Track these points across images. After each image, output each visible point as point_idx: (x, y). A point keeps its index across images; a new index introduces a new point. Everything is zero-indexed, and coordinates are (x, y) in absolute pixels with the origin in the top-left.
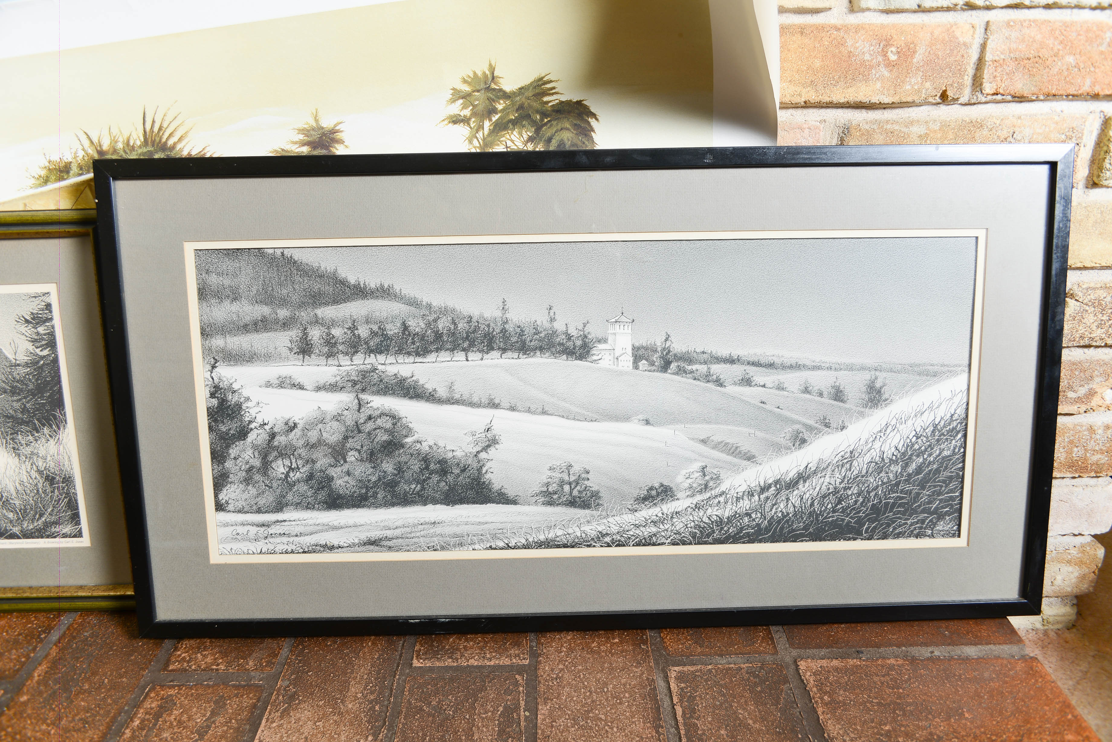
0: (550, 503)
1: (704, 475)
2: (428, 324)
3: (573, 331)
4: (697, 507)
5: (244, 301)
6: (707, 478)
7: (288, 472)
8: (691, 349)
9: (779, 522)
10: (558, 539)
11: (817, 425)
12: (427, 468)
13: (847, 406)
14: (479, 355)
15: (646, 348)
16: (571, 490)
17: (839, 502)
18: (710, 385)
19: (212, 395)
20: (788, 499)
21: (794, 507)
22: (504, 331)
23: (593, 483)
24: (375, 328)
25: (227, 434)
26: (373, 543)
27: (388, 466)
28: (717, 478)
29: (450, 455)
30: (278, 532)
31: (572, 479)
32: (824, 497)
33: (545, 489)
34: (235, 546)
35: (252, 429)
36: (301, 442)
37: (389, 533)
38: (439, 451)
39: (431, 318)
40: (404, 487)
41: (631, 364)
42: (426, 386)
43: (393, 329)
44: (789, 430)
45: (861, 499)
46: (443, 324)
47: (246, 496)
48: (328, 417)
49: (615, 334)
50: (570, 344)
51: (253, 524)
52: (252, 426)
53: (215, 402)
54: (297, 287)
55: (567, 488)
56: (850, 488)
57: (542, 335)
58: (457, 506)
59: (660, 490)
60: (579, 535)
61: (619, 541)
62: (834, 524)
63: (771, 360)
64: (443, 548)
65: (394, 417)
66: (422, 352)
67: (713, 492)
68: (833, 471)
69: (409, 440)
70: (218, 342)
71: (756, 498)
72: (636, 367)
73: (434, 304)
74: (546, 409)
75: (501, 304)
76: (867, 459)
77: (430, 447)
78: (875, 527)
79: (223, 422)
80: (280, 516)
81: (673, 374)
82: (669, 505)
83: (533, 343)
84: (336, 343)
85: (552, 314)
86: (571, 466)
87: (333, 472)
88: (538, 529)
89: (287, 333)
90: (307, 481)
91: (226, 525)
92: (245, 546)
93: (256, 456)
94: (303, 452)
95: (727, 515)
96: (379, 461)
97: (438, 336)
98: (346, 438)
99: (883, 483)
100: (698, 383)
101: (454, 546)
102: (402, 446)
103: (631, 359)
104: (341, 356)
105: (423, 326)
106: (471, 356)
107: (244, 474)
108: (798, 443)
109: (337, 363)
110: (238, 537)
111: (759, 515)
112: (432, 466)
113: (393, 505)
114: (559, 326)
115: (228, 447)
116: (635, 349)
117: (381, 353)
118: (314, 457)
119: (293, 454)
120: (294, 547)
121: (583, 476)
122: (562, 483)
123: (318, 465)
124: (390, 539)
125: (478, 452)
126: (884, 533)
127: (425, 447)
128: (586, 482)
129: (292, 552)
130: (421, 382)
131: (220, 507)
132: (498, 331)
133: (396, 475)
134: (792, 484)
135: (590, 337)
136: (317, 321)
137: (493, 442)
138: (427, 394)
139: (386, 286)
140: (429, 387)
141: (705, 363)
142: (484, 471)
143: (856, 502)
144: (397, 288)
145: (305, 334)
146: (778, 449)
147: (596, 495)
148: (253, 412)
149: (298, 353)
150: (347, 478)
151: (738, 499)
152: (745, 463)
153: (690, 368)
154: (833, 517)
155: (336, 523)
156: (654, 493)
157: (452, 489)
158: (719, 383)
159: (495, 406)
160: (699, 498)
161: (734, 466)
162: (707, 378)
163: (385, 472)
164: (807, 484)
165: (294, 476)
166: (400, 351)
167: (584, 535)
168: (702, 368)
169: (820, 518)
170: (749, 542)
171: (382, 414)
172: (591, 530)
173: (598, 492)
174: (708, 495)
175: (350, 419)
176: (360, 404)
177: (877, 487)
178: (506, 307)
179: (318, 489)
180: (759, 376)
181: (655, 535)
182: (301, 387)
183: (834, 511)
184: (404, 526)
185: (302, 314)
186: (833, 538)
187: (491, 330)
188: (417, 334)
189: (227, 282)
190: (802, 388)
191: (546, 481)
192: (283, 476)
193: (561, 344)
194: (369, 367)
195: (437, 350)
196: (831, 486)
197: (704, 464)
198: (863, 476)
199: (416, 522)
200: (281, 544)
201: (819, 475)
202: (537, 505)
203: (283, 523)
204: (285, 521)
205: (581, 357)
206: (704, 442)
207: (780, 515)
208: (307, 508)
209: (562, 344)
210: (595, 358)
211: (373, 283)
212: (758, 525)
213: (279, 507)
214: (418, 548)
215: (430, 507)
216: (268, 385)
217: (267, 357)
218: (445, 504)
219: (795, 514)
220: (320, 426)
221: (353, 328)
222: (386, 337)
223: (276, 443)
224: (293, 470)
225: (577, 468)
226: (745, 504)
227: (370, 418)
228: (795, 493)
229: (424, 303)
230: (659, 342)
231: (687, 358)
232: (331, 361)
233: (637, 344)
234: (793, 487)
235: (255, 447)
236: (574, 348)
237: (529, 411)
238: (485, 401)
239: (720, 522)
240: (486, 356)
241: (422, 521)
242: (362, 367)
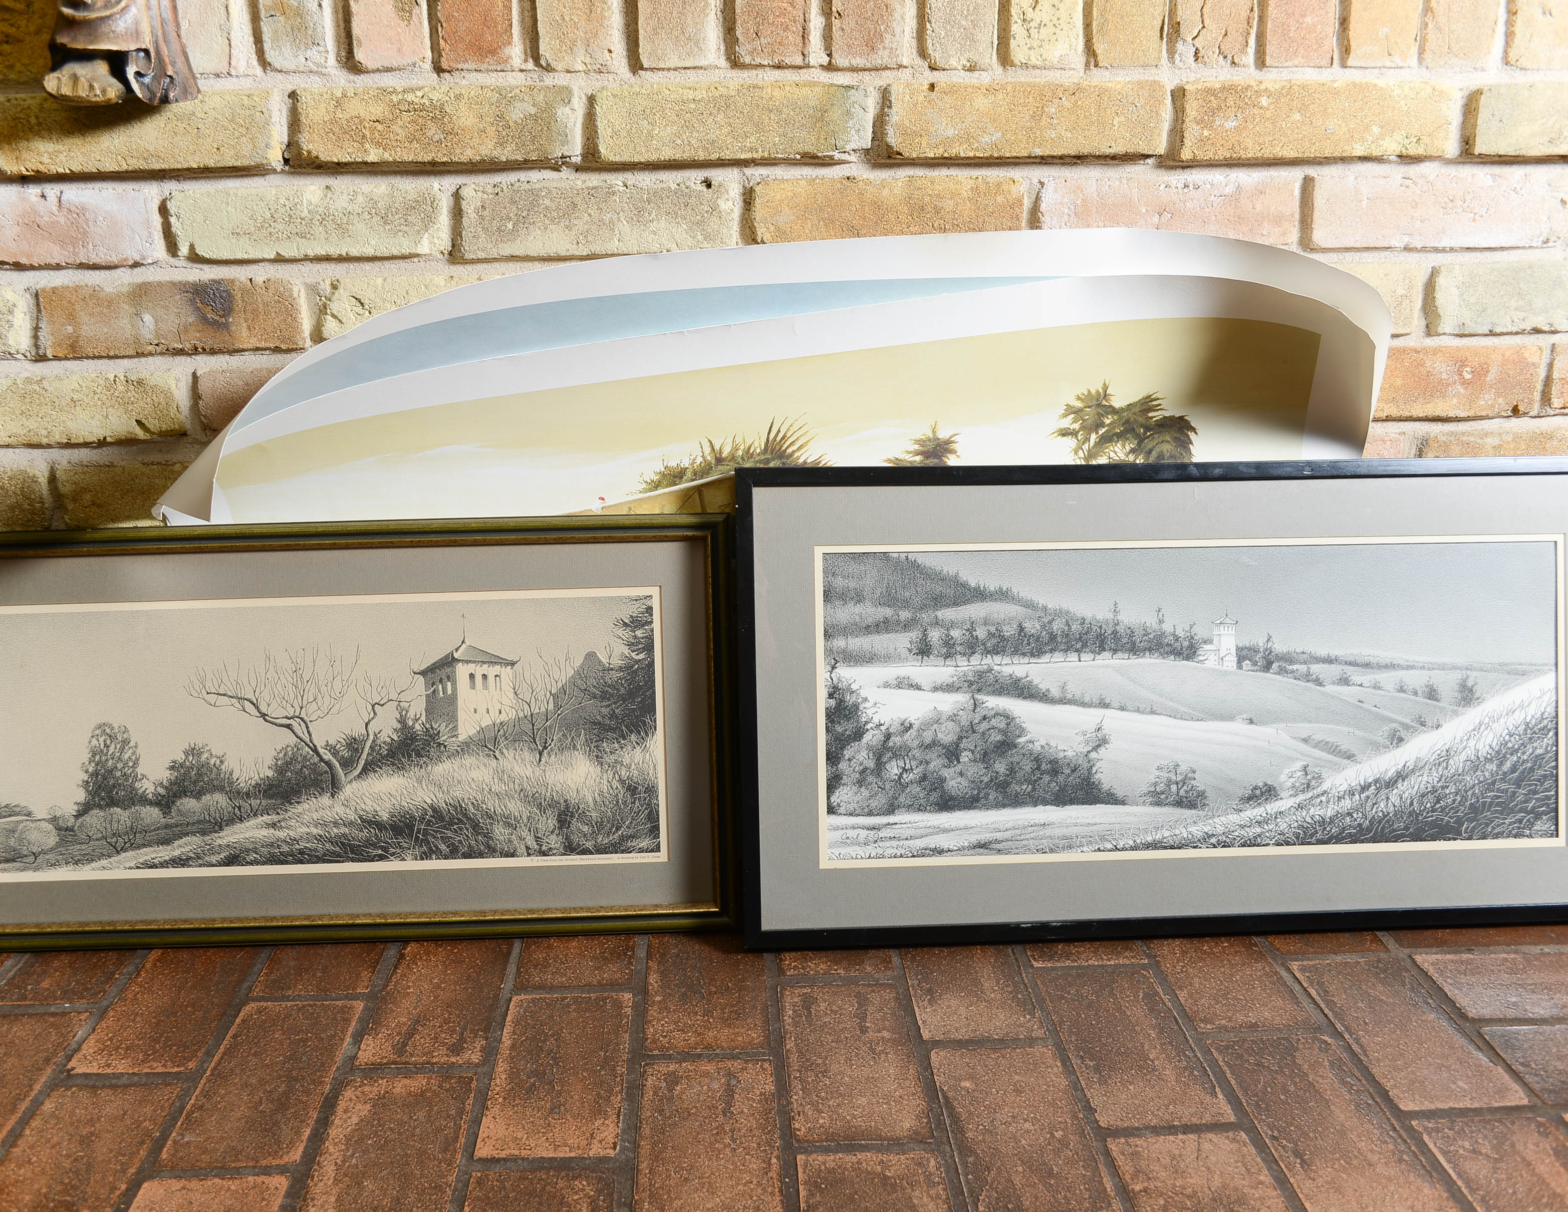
0: (1158, 804)
1: (1306, 774)
2: (1043, 627)
3: (1180, 633)
4: (1300, 807)
5: (868, 603)
6: (1309, 777)
7: (901, 774)
8: (1291, 649)
9: (1380, 822)
10: (1165, 840)
11: (1412, 724)
12: (1038, 768)
13: (1441, 704)
14: (1092, 656)
15: (1249, 649)
16: (1179, 790)
17: (1438, 802)
18: (1310, 684)
19: (831, 696)
20: (1388, 798)
21: (1394, 806)
22: (1115, 633)
23: (1200, 783)
24: (993, 629)
25: (843, 735)
26: (983, 846)
27: (1001, 767)
28: (1319, 778)
29: (1061, 755)
30: (888, 835)
31: (1179, 778)
32: (1423, 796)
33: (1153, 789)
34: (843, 851)
35: (867, 730)
36: (916, 743)
37: (999, 836)
38: (1051, 751)
39: (1046, 620)
40: (1015, 788)
41: (1235, 664)
42: (1040, 686)
43: (1009, 631)
44: (1386, 728)
45: (1459, 798)
46: (1058, 626)
47: (858, 798)
48: (944, 717)
49: (1220, 635)
50: (1178, 645)
51: (863, 828)
52: (868, 726)
53: (833, 702)
54: (919, 589)
55: (1174, 788)
56: (1447, 787)
57: (1151, 636)
58: (1067, 807)
59: (1263, 790)
60: (1186, 836)
61: (1225, 842)
62: (1434, 824)
63: (1367, 659)
64: (1052, 851)
65: (1008, 718)
66: (1037, 653)
67: (1315, 791)
68: (1431, 769)
69: (1021, 740)
70: (839, 643)
71: (1357, 797)
72: (1240, 666)
73: (1049, 606)
74: (1155, 709)
75: (1112, 607)
76: (1463, 757)
77: (1042, 747)
78: (1474, 827)
79: (839, 722)
80: (891, 819)
81: (1275, 674)
82: (1273, 805)
83: (1142, 644)
84: (954, 644)
85: (1160, 616)
86: (1178, 765)
87: (946, 773)
88: (1146, 831)
89: (907, 634)
90: (920, 782)
91: (836, 828)
92: (853, 851)
93: (871, 757)
94: (917, 753)
95: (1329, 814)
96: (992, 761)
97: (1053, 637)
98: (960, 738)
99: (1481, 782)
100: (1299, 682)
101: (1063, 848)
102: (1015, 746)
103: (1236, 659)
104: (958, 657)
105: (1039, 627)
106: (1084, 657)
107: (857, 775)
108: (1395, 742)
109: (954, 664)
110: (848, 841)
111: (1360, 815)
112: (1044, 767)
113: (1004, 806)
114: (1167, 627)
115: (843, 748)
116: (1239, 649)
117: (997, 653)
118: (928, 758)
119: (907, 755)
120: (903, 852)
121: (1190, 775)
122: (1169, 783)
123: (931, 766)
124: (1000, 842)
125: (1089, 752)
126: (1484, 833)
127: (1037, 747)
128: (1192, 782)
129: (901, 856)
130: (1035, 683)
131: (831, 810)
132: (1109, 632)
133: (1008, 776)
134: (1391, 784)
135: (1196, 638)
136: (937, 623)
137: (1102, 742)
138: (1041, 695)
139: (1005, 589)
140: (1043, 687)
141: (1305, 663)
142: (1094, 771)
143: (1454, 801)
144: (1015, 591)
145: (925, 635)
146: (1377, 748)
147: (1202, 795)
148: (870, 712)
149: (917, 654)
150: (959, 779)
151: (1339, 798)
152: (1346, 761)
153: (1290, 667)
154: (1432, 816)
155: (947, 826)
156: (1258, 792)
157: (1062, 789)
158: (1319, 682)
159: (1104, 705)
160: (1301, 797)
161: (1335, 764)
162: (1307, 677)
163: (997, 773)
164: (1406, 783)
165: (908, 777)
166: (1016, 652)
167: (1190, 836)
168: (1302, 668)
169: (1420, 818)
170: (1351, 842)
171: (997, 714)
172: (1197, 830)
173: (1204, 792)
174: (1310, 794)
175: (965, 720)
176: (975, 704)
177: (1474, 785)
178: (1118, 609)
179: (931, 791)
180: (1357, 676)
181: (1259, 836)
182: (918, 688)
183: (1433, 811)
184: (1014, 828)
185: (923, 615)
186: (1434, 839)
187: (1103, 631)
188: (1033, 635)
189: (852, 585)
190: (1397, 687)
191: (1153, 781)
192: (897, 777)
193: (1168, 645)
194: (985, 667)
195: (1052, 651)
196: (1429, 785)
197: (1305, 763)
198: (1459, 775)
199: (1026, 823)
200: (890, 848)
201: (1417, 774)
202: (1145, 805)
203: (894, 826)
204: (896, 824)
205: (1188, 658)
206: (1305, 740)
207: (1381, 815)
208: (919, 810)
209: (1170, 645)
210: (1201, 658)
211: (992, 586)
212: (1360, 825)
213: (891, 809)
214: (1028, 850)
215: (1041, 808)
216: (887, 685)
217: (886, 658)
218: (1055, 805)
219: (1395, 814)
220: (935, 726)
221: (971, 630)
222: (1003, 638)
223: (891, 744)
224: (906, 771)
225: (1183, 768)
226: (1347, 804)
227: (984, 718)
228: (1395, 791)
229: (1040, 605)
230: (1261, 643)
231: (1288, 658)
232: (948, 662)
233: (1240, 645)
234: (1393, 785)
235: (869, 748)
236: (1181, 649)
237: (1138, 710)
238: (1096, 700)
239: (1322, 823)
240: (1098, 657)
241: (1032, 822)
242: (978, 667)
